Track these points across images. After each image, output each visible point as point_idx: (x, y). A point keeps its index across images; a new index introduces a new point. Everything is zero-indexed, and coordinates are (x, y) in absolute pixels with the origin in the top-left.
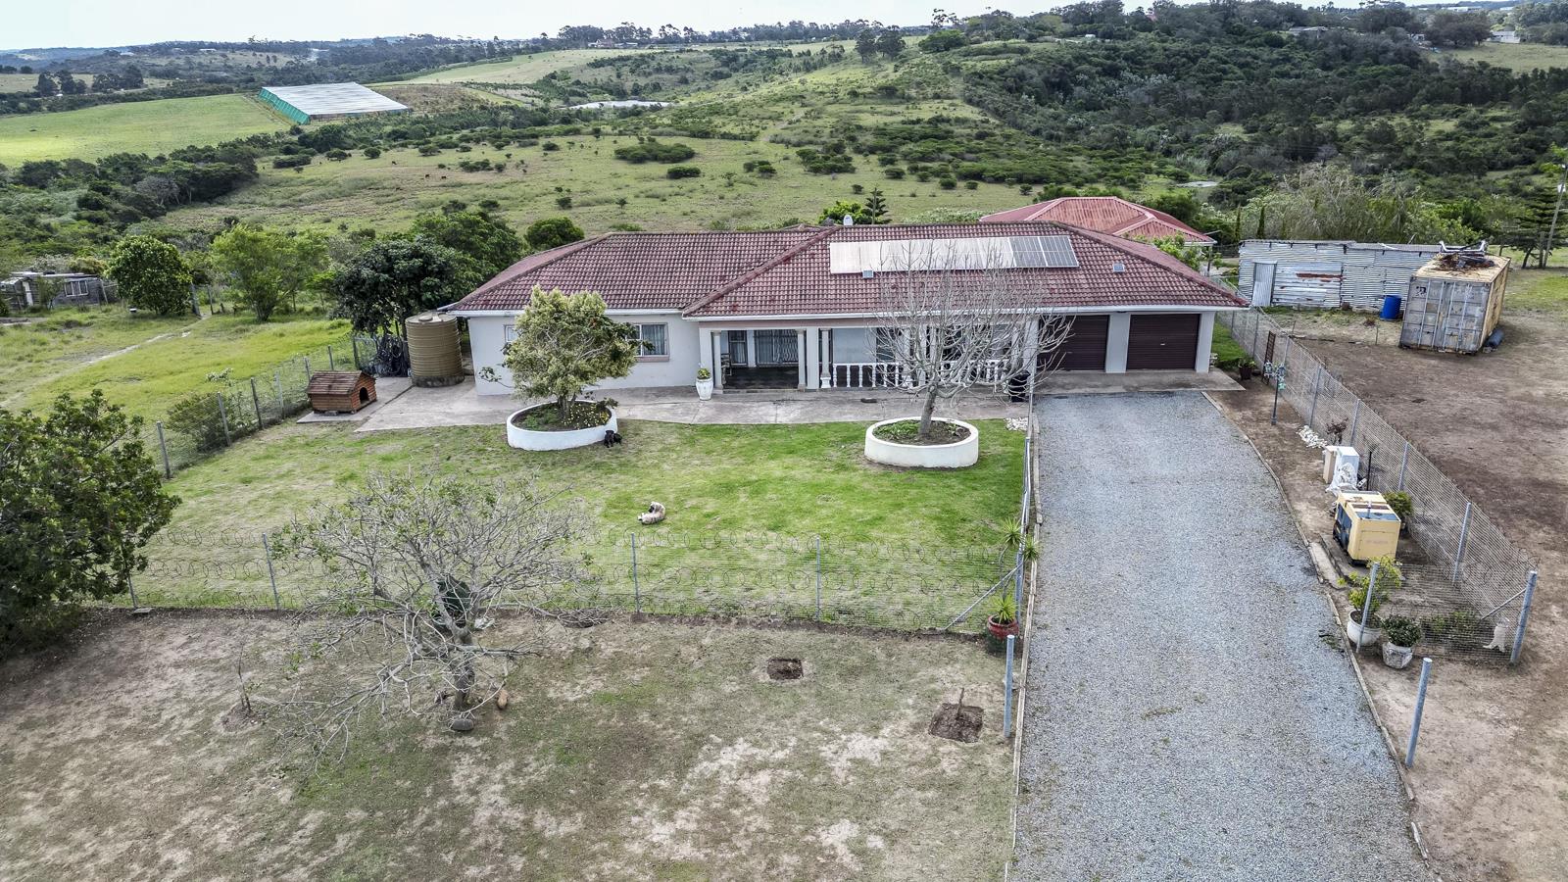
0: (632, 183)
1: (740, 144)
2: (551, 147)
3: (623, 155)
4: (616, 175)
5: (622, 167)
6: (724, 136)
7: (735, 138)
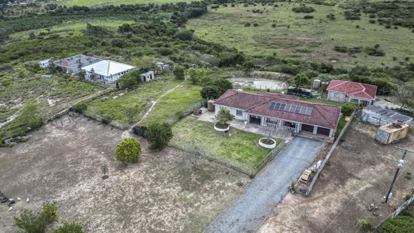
0: (293, 19)
1: (328, 7)
2: (276, 6)
3: (294, 10)
4: (290, 17)
5: (293, 14)
6: (325, 4)
7: (328, 5)
